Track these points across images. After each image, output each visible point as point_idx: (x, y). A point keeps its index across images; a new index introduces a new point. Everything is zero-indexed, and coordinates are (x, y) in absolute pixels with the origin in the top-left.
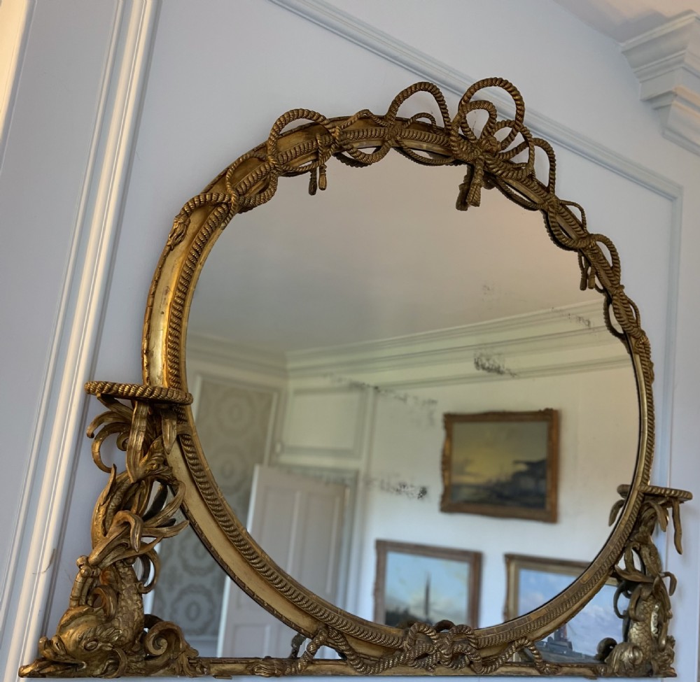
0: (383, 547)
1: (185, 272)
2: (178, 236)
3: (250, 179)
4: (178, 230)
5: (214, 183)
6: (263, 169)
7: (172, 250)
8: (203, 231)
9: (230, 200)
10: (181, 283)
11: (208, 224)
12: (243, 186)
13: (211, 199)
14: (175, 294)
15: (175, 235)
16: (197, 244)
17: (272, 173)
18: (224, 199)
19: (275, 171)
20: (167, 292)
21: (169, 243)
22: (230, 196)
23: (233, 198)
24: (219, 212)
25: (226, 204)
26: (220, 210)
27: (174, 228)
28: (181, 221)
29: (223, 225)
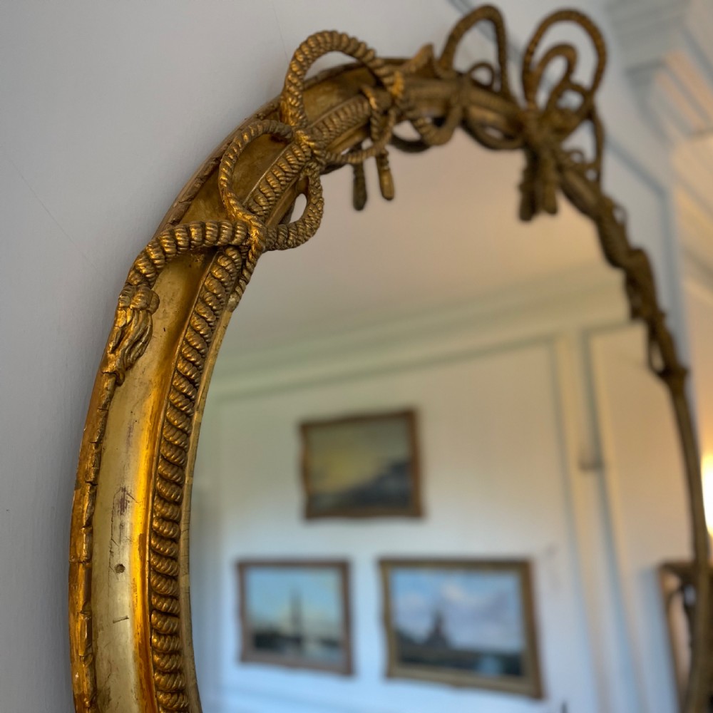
0: (244, 567)
1: (170, 443)
2: (134, 344)
3: (272, 182)
4: (132, 328)
5: (193, 197)
6: (292, 160)
7: (120, 385)
8: (196, 322)
9: (248, 236)
10: (162, 477)
11: (203, 301)
12: (262, 202)
13: (204, 238)
14: (151, 511)
15: (126, 343)
16: (186, 360)
17: (309, 167)
18: (233, 237)
19: (314, 165)
20: (123, 505)
21: (111, 367)
22: (247, 228)
23: (254, 233)
24: (223, 268)
25: (236, 247)
26: (224, 263)
27: (121, 323)
28: (138, 301)
29: (232, 300)
